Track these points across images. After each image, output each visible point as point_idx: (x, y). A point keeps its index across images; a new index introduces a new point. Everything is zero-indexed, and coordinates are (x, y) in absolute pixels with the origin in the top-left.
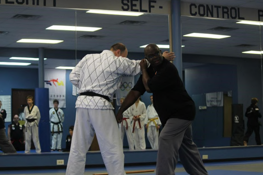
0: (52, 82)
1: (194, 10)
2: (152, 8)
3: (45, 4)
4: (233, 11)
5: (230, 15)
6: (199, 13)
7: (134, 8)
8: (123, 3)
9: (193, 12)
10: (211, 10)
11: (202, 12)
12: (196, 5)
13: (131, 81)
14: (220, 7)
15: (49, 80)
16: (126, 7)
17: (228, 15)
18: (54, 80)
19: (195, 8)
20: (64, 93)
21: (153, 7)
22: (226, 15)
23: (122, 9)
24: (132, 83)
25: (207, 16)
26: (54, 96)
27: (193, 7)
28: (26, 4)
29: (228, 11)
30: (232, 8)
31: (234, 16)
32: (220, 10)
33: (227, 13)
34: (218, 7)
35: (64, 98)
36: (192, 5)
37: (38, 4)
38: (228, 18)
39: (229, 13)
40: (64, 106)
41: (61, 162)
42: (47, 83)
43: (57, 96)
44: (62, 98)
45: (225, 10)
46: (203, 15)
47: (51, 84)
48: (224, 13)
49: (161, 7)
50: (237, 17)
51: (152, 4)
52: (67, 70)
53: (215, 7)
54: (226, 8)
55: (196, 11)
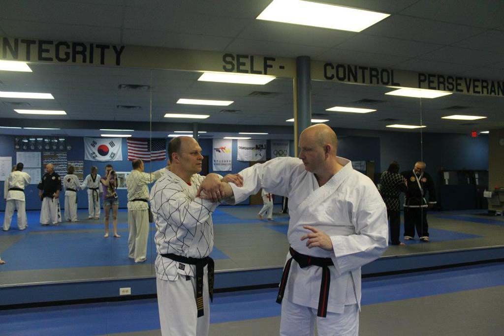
0: (220, 150)
1: (331, 72)
2: (268, 68)
3: (102, 62)
4: (385, 74)
5: (380, 79)
6: (338, 77)
7: (242, 68)
8: (224, 60)
9: (329, 75)
10: (354, 72)
11: (341, 75)
12: (334, 64)
13: (286, 149)
14: (366, 68)
15: (218, 148)
16: (229, 67)
17: (378, 80)
18: (222, 148)
19: (332, 70)
20: (230, 159)
21: (271, 66)
22: (374, 79)
23: (223, 70)
24: (287, 151)
25: (349, 80)
26: (222, 161)
27: (329, 68)
28: (71, 61)
29: (378, 74)
30: (383, 70)
31: (385, 80)
32: (367, 73)
33: (376, 76)
34: (363, 68)
35: (231, 163)
36: (327, 65)
37: (91, 62)
38: (378, 83)
39: (379, 77)
40: (230, 169)
41: (127, 291)
42: (217, 151)
43: (225, 161)
44: (229, 162)
45: (374, 73)
46: (343, 79)
47: (220, 152)
48: (371, 76)
49: (282, 67)
50: (391, 83)
51: (269, 62)
52: (233, 140)
53: (360, 68)
54: (376, 70)
55: (333, 73)
